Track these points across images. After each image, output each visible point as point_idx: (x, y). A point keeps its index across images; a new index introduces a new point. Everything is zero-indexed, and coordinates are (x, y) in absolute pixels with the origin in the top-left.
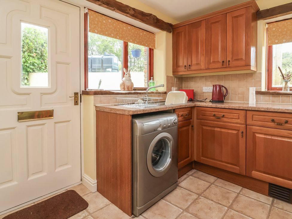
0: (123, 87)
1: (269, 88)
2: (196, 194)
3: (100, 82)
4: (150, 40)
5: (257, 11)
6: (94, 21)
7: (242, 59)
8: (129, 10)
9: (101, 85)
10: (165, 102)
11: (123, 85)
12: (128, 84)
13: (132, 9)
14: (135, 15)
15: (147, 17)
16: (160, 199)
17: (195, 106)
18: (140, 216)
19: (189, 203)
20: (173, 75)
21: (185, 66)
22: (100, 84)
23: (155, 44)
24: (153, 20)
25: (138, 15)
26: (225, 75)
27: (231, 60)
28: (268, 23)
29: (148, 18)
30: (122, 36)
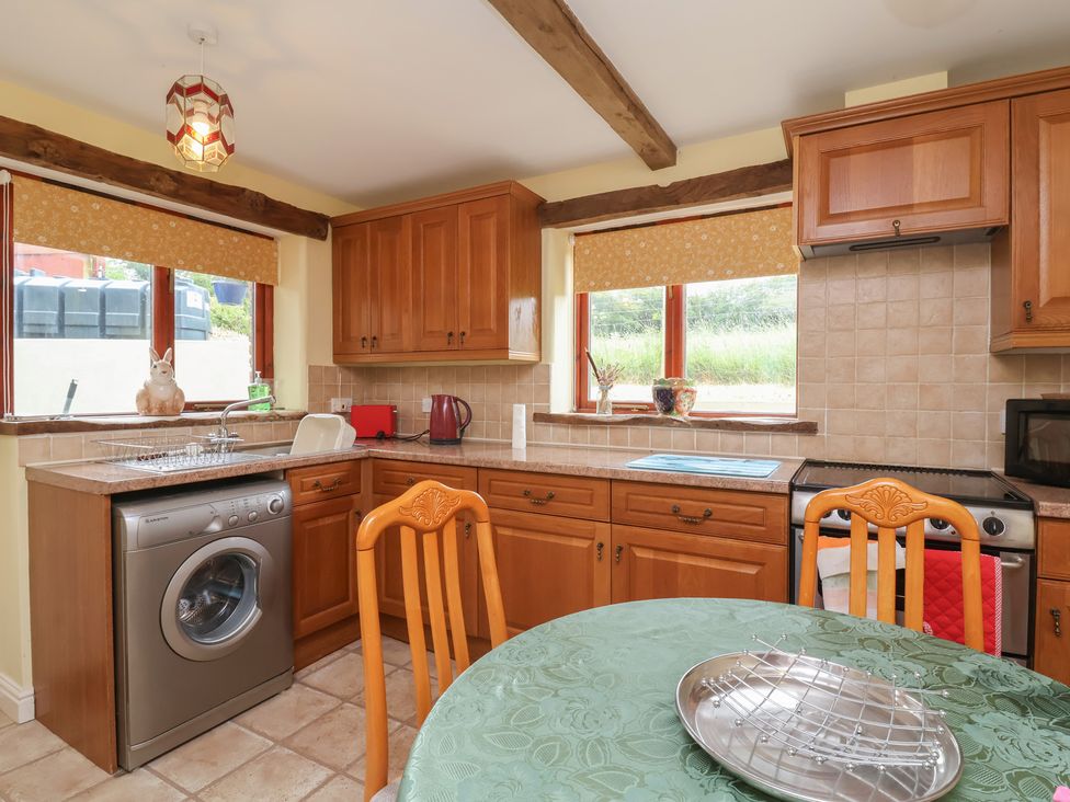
0: (144, 403)
1: (583, 404)
2: (338, 697)
3: (73, 387)
4: (257, 259)
5: (539, 205)
6: (35, 208)
7: (490, 329)
8: (158, 180)
9: (75, 396)
10: (291, 443)
11: (145, 397)
12: (162, 393)
13: (167, 177)
14: (182, 193)
15: (227, 198)
16: (225, 722)
17: (370, 457)
18: (142, 769)
19: (304, 724)
20: (334, 362)
21: (364, 339)
22: (71, 394)
23: (276, 270)
24: (252, 205)
25: (194, 192)
26: (473, 367)
27: (468, 332)
28: (576, 235)
29: (233, 200)
30: (143, 250)
